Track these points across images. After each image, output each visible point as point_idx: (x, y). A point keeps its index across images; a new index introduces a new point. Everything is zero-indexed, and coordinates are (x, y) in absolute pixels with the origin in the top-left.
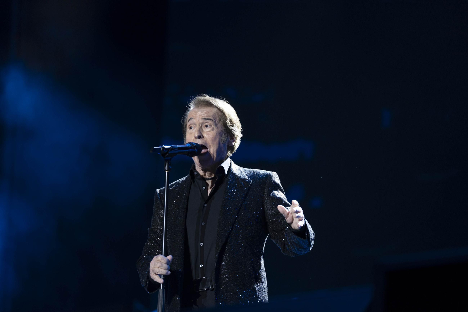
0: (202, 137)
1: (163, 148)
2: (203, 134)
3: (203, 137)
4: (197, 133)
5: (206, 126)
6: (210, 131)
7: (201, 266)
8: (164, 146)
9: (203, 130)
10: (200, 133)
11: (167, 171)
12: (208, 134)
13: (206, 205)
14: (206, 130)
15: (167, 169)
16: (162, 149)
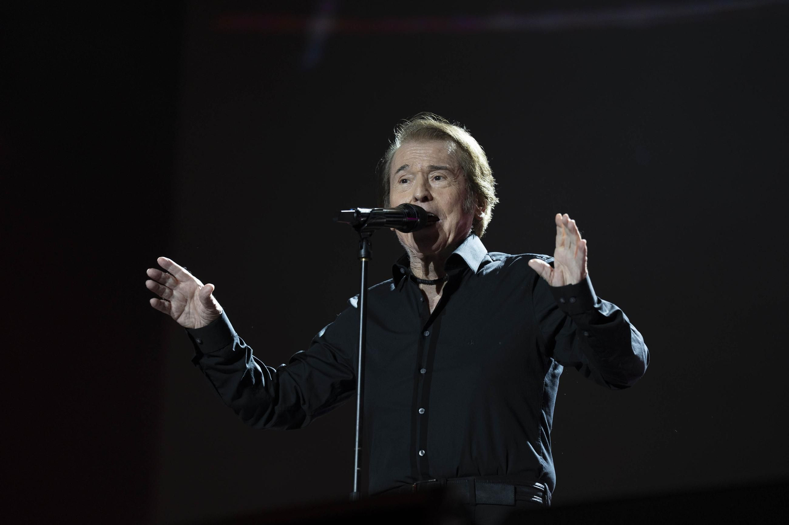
0: (429, 198)
1: (358, 212)
2: (431, 192)
3: (432, 199)
4: (422, 191)
5: (437, 178)
6: (445, 187)
7: (420, 454)
8: (358, 209)
9: (430, 186)
10: (427, 190)
11: (364, 260)
12: (441, 194)
13: (427, 334)
14: (435, 185)
15: (365, 255)
16: (355, 215)
